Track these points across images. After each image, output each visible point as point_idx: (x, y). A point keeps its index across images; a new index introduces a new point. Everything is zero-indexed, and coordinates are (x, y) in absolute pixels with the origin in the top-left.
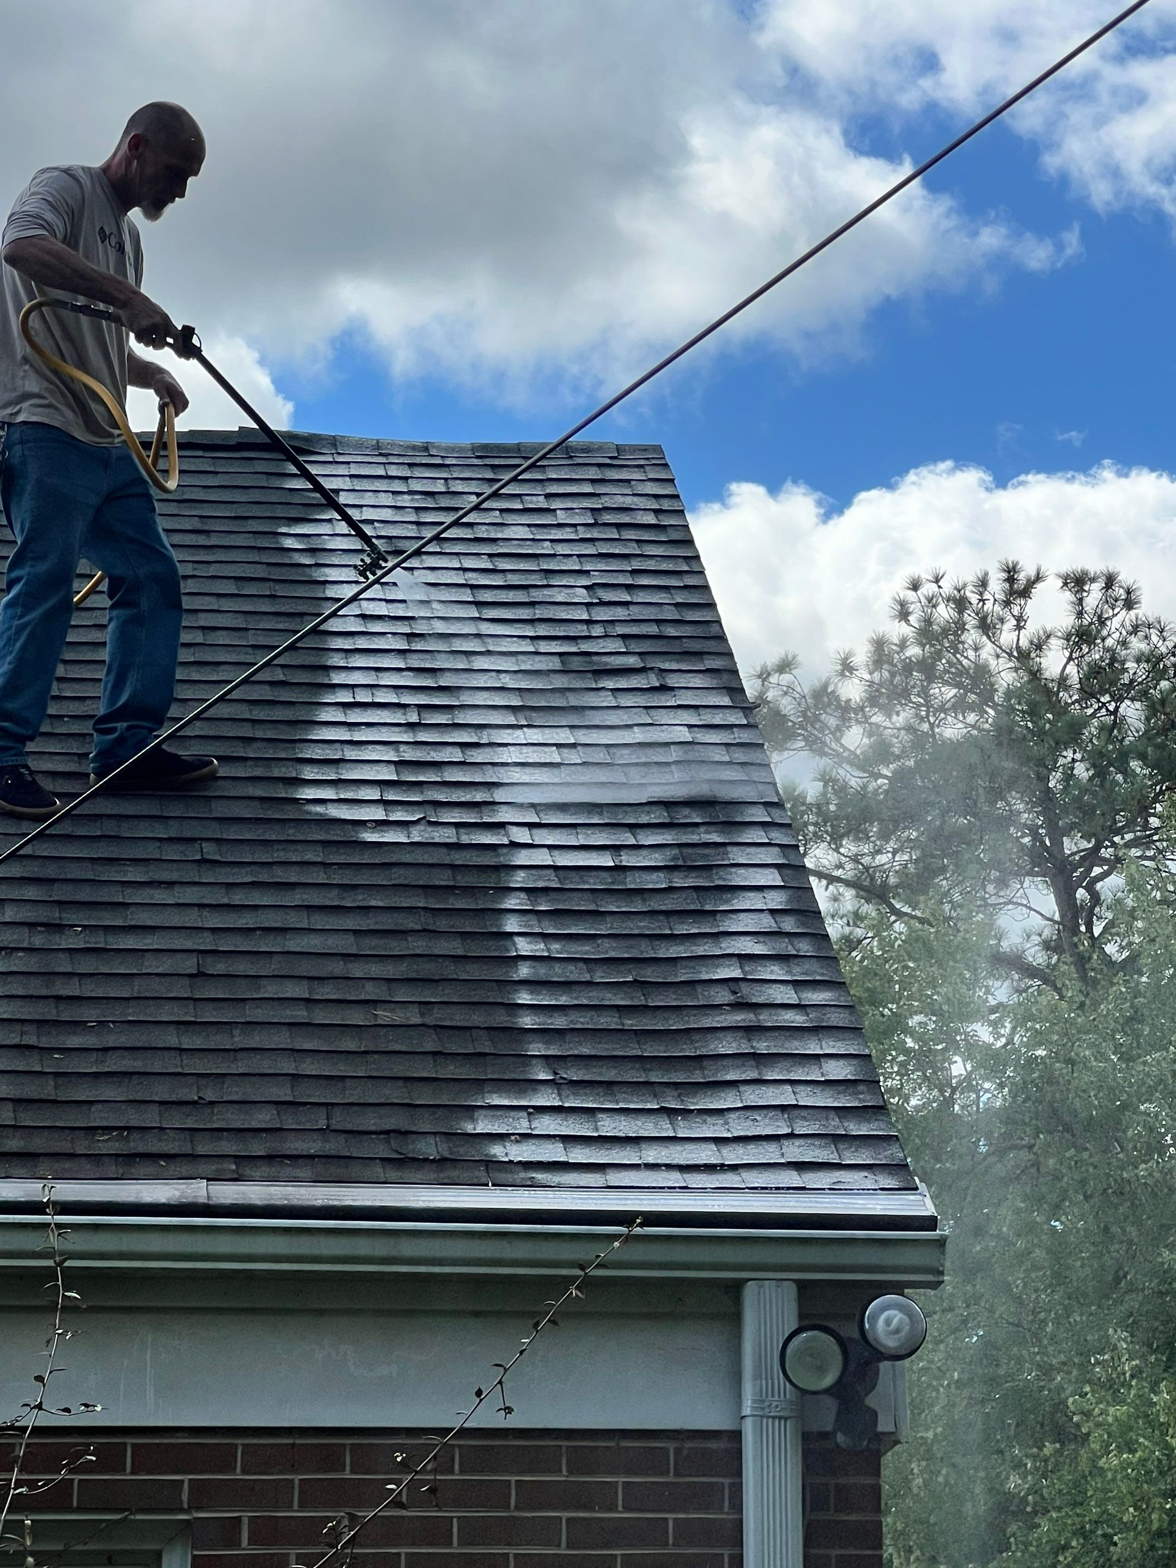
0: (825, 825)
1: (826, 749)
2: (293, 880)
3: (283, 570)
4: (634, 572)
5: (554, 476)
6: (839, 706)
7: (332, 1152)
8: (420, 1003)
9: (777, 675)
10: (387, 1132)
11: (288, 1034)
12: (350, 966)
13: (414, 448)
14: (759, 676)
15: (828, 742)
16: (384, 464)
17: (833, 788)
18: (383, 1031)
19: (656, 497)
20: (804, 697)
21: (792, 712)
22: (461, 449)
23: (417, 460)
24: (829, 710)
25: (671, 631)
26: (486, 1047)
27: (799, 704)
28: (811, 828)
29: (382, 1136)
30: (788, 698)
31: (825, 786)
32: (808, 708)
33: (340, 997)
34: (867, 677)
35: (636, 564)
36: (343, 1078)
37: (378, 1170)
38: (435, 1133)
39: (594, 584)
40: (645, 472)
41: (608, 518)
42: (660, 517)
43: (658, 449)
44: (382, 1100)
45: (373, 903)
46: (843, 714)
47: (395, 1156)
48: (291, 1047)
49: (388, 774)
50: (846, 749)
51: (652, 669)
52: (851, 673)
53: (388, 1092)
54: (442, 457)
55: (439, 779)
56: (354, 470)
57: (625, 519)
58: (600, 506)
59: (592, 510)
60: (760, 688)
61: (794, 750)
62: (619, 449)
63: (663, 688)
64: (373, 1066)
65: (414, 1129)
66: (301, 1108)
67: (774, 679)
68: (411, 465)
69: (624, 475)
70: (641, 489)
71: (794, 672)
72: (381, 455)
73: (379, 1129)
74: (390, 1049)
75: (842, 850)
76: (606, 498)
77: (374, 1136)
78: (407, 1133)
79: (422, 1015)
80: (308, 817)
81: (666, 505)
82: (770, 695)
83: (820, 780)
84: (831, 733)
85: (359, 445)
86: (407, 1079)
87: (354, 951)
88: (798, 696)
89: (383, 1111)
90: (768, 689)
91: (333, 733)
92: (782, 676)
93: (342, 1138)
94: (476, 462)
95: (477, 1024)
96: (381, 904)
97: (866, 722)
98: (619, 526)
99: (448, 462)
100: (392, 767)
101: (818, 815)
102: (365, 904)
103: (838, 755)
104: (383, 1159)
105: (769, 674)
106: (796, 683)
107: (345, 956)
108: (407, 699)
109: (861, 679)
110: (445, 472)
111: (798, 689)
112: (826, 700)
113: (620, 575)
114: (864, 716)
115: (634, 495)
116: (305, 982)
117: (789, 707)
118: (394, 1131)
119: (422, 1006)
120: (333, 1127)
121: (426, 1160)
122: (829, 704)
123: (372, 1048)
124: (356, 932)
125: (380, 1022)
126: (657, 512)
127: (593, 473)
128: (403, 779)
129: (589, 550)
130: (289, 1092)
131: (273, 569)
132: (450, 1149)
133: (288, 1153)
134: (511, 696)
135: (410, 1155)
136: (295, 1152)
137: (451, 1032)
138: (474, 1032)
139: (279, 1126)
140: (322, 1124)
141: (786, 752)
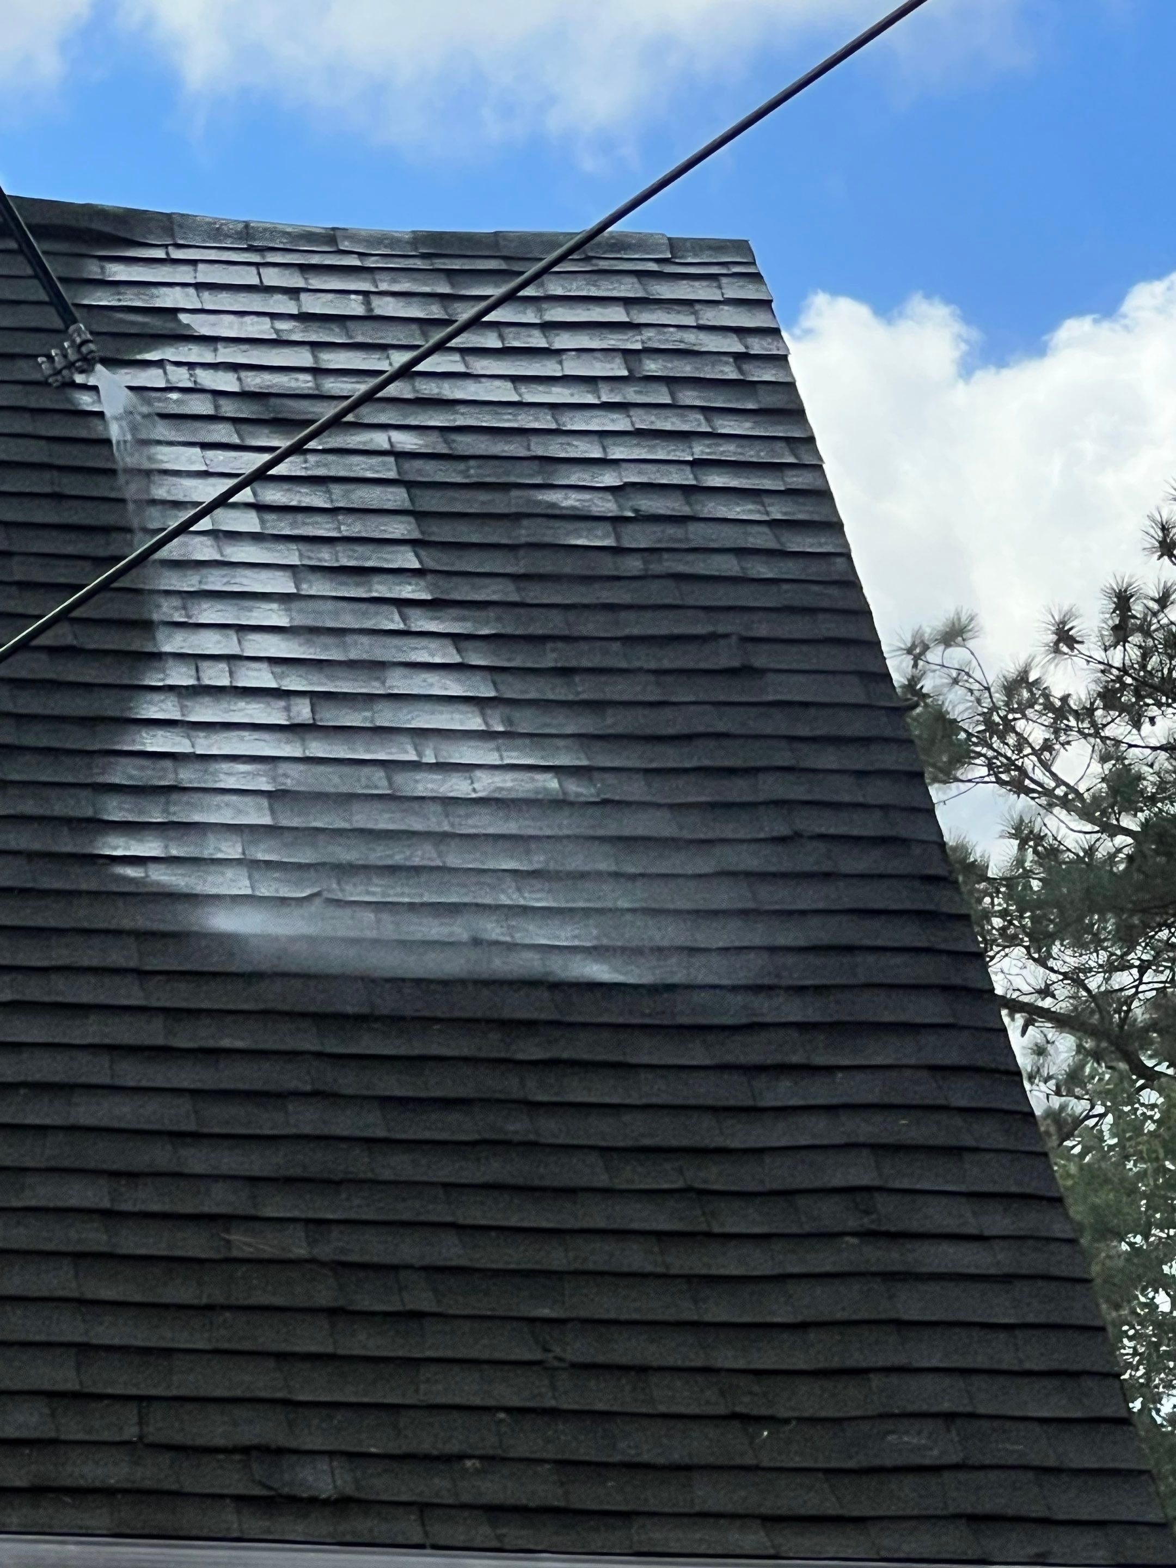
0: (1021, 917)
1: (1027, 782)
2: (86, 998)
3: (75, 450)
4: (697, 464)
5: (560, 292)
6: (1049, 706)
7: (148, 1484)
8: (308, 1221)
9: (941, 648)
10: (246, 1450)
11: (72, 1272)
12: (183, 1152)
13: (310, 237)
14: (909, 651)
15: (1029, 769)
16: (257, 265)
17: (1036, 852)
18: (241, 1271)
19: (740, 331)
20: (988, 689)
21: (966, 715)
22: (393, 241)
23: (315, 260)
24: (1029, 712)
25: (762, 570)
26: (423, 1300)
27: (979, 701)
28: (997, 922)
29: (237, 1457)
30: (959, 691)
31: (1022, 848)
32: (995, 708)
33: (167, 1208)
34: (1099, 655)
35: (700, 450)
36: (168, 1352)
37: (230, 1519)
38: (331, 1454)
39: (627, 485)
40: (720, 287)
41: (652, 367)
42: (746, 367)
43: (742, 246)
44: (238, 1393)
45: (226, 1043)
46: (1055, 720)
47: (258, 1491)
48: (76, 1294)
49: (258, 815)
50: (1059, 782)
51: (726, 636)
52: (1072, 648)
53: (247, 1378)
54: (361, 255)
55: (346, 825)
56: (206, 274)
57: (685, 369)
58: (639, 346)
59: (626, 352)
60: (909, 671)
61: (970, 781)
62: (673, 244)
63: (745, 671)
64: (223, 1332)
65: (293, 1444)
66: (93, 1405)
67: (934, 655)
68: (304, 268)
69: (682, 291)
70: (710, 317)
71: (970, 644)
72: (251, 249)
73: (230, 1444)
74: (252, 1301)
75: (1051, 963)
76: (649, 333)
77: (221, 1457)
78: (281, 1451)
79: (312, 1243)
80: (114, 888)
81: (757, 346)
82: (927, 685)
83: (1012, 836)
84: (1034, 752)
85: (216, 232)
86: (281, 1357)
87: (191, 1126)
88: (976, 686)
89: (241, 1412)
90: (924, 674)
91: (161, 740)
92: (950, 650)
93: (165, 1459)
94: (419, 264)
95: (409, 1260)
96: (239, 1044)
97: (1097, 734)
98: (670, 381)
99: (370, 263)
100: (265, 802)
101: (1008, 898)
102: (211, 1044)
103: (1048, 793)
104: (239, 1499)
105: (926, 648)
106: (974, 663)
107: (178, 1136)
108: (293, 682)
109: (1089, 659)
110: (365, 280)
111: (977, 675)
112: (1026, 694)
113: (672, 468)
114: (1093, 724)
115: (701, 328)
116: (102, 1181)
117: (961, 708)
118: (258, 1448)
119: (311, 1226)
120: (150, 1439)
121: (314, 1501)
122: (1031, 704)
123: (221, 1300)
124: (195, 1093)
125: (235, 1253)
126: (740, 358)
127: (628, 288)
128: (285, 822)
129: (619, 422)
130: (72, 1374)
131: (57, 448)
132: (356, 1481)
133: (69, 1482)
134: (477, 678)
135: (286, 1490)
136: (82, 1483)
137: (362, 1274)
138: (403, 1274)
139: (53, 1435)
140: (131, 1432)
141: (954, 785)
